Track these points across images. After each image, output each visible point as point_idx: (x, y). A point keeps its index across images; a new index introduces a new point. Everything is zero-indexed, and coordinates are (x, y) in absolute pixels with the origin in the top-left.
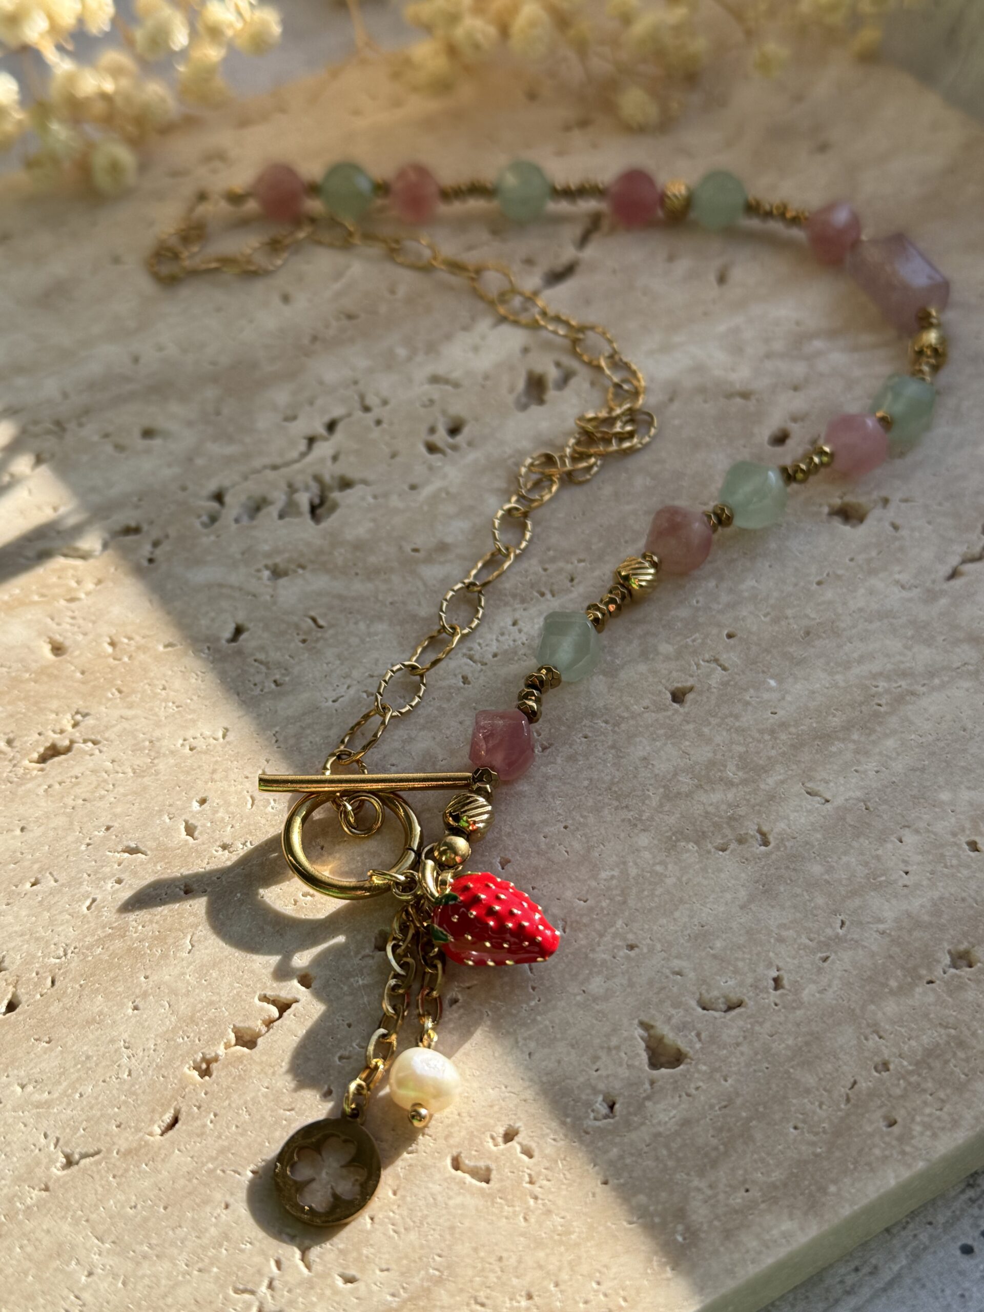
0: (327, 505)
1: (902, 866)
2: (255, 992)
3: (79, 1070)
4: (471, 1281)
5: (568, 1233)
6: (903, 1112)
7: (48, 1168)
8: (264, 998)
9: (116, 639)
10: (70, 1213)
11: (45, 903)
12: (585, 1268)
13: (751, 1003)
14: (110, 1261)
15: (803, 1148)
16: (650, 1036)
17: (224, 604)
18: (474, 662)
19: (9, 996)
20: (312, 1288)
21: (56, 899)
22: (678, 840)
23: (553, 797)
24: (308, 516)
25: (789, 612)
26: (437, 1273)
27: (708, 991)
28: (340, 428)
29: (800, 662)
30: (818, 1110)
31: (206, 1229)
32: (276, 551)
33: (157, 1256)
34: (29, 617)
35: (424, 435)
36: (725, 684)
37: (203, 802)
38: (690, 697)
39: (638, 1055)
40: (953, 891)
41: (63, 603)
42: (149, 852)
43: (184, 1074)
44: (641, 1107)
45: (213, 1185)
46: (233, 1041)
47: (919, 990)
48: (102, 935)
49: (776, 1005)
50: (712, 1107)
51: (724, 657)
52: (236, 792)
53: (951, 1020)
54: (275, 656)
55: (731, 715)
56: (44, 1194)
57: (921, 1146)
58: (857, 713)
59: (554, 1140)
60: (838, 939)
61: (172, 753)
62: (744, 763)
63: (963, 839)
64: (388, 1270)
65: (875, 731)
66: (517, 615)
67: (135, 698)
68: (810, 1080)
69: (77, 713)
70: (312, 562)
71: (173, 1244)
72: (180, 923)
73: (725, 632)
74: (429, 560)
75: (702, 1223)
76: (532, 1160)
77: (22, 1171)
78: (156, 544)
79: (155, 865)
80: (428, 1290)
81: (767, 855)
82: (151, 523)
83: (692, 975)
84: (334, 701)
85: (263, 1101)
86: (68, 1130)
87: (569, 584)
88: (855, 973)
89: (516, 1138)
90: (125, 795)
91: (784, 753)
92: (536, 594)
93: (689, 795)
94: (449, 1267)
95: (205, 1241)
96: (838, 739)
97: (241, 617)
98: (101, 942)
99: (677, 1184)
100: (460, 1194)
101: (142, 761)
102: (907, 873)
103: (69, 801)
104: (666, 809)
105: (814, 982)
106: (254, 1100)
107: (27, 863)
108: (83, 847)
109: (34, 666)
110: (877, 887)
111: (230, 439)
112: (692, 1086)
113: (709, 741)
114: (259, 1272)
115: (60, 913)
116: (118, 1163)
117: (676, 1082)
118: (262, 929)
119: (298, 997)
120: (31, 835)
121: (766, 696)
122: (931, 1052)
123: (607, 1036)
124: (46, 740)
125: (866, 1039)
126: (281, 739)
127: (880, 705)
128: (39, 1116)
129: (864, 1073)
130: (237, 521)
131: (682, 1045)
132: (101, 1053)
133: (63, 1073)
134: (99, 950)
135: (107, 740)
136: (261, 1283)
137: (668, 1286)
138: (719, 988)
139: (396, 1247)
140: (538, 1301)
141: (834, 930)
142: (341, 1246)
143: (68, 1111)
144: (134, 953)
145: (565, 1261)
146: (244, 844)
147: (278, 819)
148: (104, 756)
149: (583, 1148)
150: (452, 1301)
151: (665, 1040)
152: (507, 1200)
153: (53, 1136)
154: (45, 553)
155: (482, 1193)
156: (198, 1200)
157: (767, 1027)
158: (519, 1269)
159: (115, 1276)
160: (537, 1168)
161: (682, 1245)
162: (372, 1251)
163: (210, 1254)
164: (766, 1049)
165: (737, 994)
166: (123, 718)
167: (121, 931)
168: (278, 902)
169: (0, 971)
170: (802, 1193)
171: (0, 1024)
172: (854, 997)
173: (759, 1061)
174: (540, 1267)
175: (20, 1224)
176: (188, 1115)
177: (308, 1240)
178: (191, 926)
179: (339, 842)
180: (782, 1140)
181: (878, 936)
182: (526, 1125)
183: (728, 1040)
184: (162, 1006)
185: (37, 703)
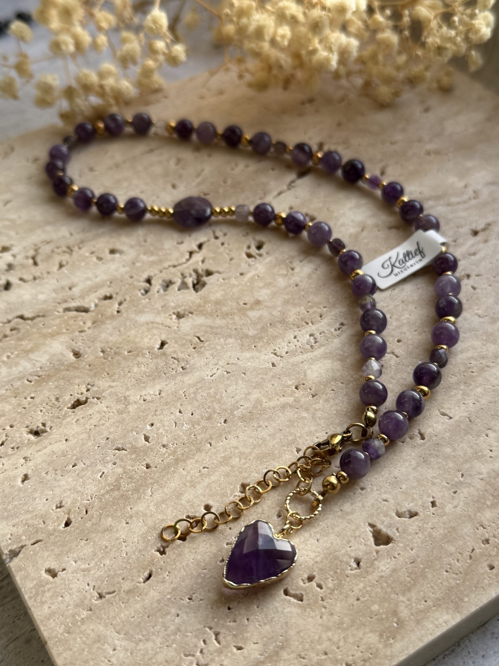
0: (200, 283)
1: (489, 448)
2: (184, 514)
3: (102, 553)
4: (297, 647)
5: (343, 623)
6: (497, 563)
7: (90, 600)
8: (188, 517)
9: (104, 349)
10: (103, 621)
11: (80, 475)
12: (351, 640)
13: (421, 514)
14: (124, 643)
15: (451, 581)
16: (374, 531)
17: (155, 331)
18: (277, 356)
19: (66, 519)
20: (222, 653)
21: (85, 472)
23: (320, 419)
24: (192, 289)
26: (281, 644)
27: (400, 509)
28: (204, 247)
30: (457, 563)
31: (169, 627)
32: (179, 306)
33: (146, 640)
34: (62, 340)
35: (245, 249)
36: (398, 364)
37: (152, 425)
39: (369, 539)
41: (77, 333)
42: (128, 450)
43: (153, 553)
44: (372, 564)
45: (171, 606)
48: (108, 489)
50: (406, 563)
51: (396, 351)
52: (167, 420)
54: (181, 355)
56: (89, 612)
58: (462, 376)
59: (332, 580)
60: (461, 483)
61: (135, 402)
64: (257, 643)
65: (471, 384)
66: (296, 334)
67: (116, 377)
68: (452, 549)
69: (88, 384)
70: (195, 311)
71: (154, 634)
72: (146, 483)
73: (396, 340)
74: (251, 308)
75: (405, 617)
76: (322, 590)
77: (78, 602)
78: (120, 304)
79: (131, 455)
80: (277, 651)
81: (424, 444)
82: (117, 294)
83: (392, 501)
84: (211, 376)
85: (191, 565)
86: (99, 582)
87: (320, 318)
88: (470, 498)
89: (314, 580)
90: (114, 423)
92: (304, 323)
94: (286, 641)
95: (169, 632)
96: (454, 389)
97: (164, 337)
98: (108, 492)
99: (392, 599)
100: (288, 607)
101: (121, 407)
102: (491, 451)
103: (87, 426)
105: (451, 503)
106: (187, 565)
107: (69, 456)
108: (96, 448)
109: (66, 363)
110: (478, 458)
111: (152, 254)
112: (396, 553)
114: (196, 646)
115: (88, 479)
116: (124, 597)
117: (388, 552)
118: (185, 484)
120: (70, 443)
123: (354, 531)
124: (75, 398)
125: (477, 529)
126: (187, 394)
127: (473, 372)
128: (84, 575)
129: (477, 545)
130: (158, 292)
131: (390, 533)
132: (112, 545)
133: (94, 555)
134: (107, 496)
135: (104, 397)
136: (197, 651)
137: (391, 647)
138: (405, 507)
139: (260, 633)
140: (330, 655)
141: (458, 478)
142: (234, 633)
143: (98, 573)
144: (124, 497)
145: (341, 637)
146: (173, 444)
147: (189, 432)
148: (103, 405)
149: (346, 584)
150: (289, 657)
151: (382, 533)
152: (312, 609)
153: (92, 584)
154: (68, 310)
155: (300, 606)
156: (164, 613)
157: (430, 525)
158: (320, 641)
159: (127, 650)
160: (325, 594)
161: (396, 628)
162: (249, 634)
163: (172, 638)
164: (430, 535)
165: (414, 509)
166: (111, 387)
167: (117, 487)
168: (192, 472)
169: (60, 507)
170: (452, 602)
171: (63, 532)
172: (470, 510)
173: (427, 541)
174: (330, 640)
175: (79, 627)
176: (156, 573)
177: (218, 630)
178: (151, 484)
179: (218, 442)
180: (441, 578)
181: (480, 481)
182: (318, 574)
183: (412, 531)
184: (140, 522)
185: (69, 380)
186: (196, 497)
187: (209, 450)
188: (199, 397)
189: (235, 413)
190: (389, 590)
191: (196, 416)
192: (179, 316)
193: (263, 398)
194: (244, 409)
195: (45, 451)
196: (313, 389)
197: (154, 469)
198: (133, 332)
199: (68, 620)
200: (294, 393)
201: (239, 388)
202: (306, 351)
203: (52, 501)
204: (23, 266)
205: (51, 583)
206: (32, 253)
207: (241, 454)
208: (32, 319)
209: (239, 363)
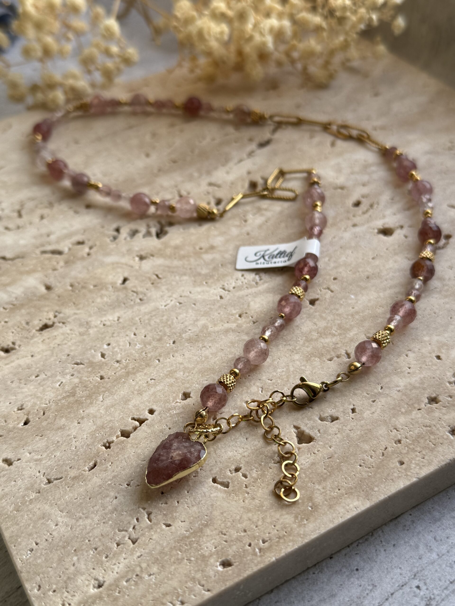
0: (164, 232)
1: (407, 365)
2: (129, 416)
3: (54, 447)
4: (220, 525)
5: (262, 506)
6: (407, 459)
7: (40, 484)
8: (133, 419)
9: (73, 284)
10: (49, 502)
11: (41, 384)
12: (269, 520)
13: (342, 419)
14: (66, 520)
15: (363, 473)
16: (298, 432)
17: (119, 270)
18: (225, 290)
19: (25, 419)
20: (152, 529)
21: (46, 382)
22: (311, 357)
24: (155, 237)
25: (360, 270)
26: (206, 522)
27: (323, 414)
29: (365, 288)
30: (370, 458)
31: (107, 507)
32: (142, 250)
33: (86, 518)
34: (37, 276)
36: (332, 298)
37: (109, 345)
38: (317, 303)
39: (293, 439)
40: (429, 374)
41: (51, 271)
42: (85, 364)
43: (99, 447)
45: (111, 490)
46: (120, 435)
47: (414, 412)
48: (65, 395)
49: (352, 419)
50: (324, 458)
51: (332, 287)
52: (123, 341)
53: (428, 424)
54: (140, 289)
55: (335, 309)
56: (38, 494)
57: (414, 472)
59: (256, 471)
60: (379, 394)
61: (96, 327)
62: (340, 327)
63: (434, 355)
64: (184, 521)
67: (81, 306)
68: (366, 447)
69: (56, 312)
70: (157, 254)
71: (93, 512)
72: (98, 391)
73: (332, 278)
74: (206, 252)
75: (319, 503)
76: (247, 479)
77: (29, 485)
78: (91, 248)
79: (88, 368)
80: (202, 528)
81: (349, 362)
82: (89, 240)
83: (316, 408)
84: (165, 306)
85: (132, 457)
86: (49, 470)
88: (386, 406)
89: (240, 471)
90: (76, 343)
91: (357, 324)
93: (316, 340)
94: (210, 520)
95: (106, 511)
97: (126, 275)
98: (64, 398)
99: (309, 487)
100: (215, 492)
101: (82, 330)
102: (409, 368)
103: (52, 345)
104: (306, 345)
105: (369, 410)
106: (128, 458)
107: (33, 369)
108: (58, 362)
109: (38, 294)
110: (397, 374)
112: (316, 450)
113: (325, 319)
114: (129, 523)
115: (48, 387)
116: (70, 482)
117: (309, 449)
118: (133, 392)
119: (148, 418)
120: (35, 358)
121: (350, 302)
122: (420, 436)
124: (43, 323)
125: (391, 431)
126: (142, 320)
128: (37, 464)
129: (390, 444)
130: (125, 239)
131: (312, 434)
132: (64, 440)
133: (47, 448)
134: (63, 401)
135: (69, 322)
136: (130, 527)
137: (305, 527)
138: (328, 413)
139: (188, 513)
140: (249, 533)
141: (378, 390)
142: (165, 512)
143: (49, 462)
144: (79, 403)
145: (260, 517)
146: (126, 360)
147: (140, 351)
148: (67, 328)
149: (269, 474)
150: (212, 533)
151: (305, 433)
152: (236, 494)
153: (42, 472)
154: (44, 252)
155: (225, 491)
156: (103, 496)
157: (349, 427)
158: (240, 521)
159: (67, 526)
160: (249, 482)
161: (311, 511)
162: (178, 514)
163: (108, 516)
164: (348, 436)
165: (336, 415)
166: (75, 314)
167: (73, 394)
168: (140, 383)
169: (21, 410)
170: (363, 491)
171: (21, 429)
172: (386, 416)
173: (345, 440)
174: (250, 520)
175: (27, 506)
176: (100, 463)
177: (150, 510)
178: (103, 392)
179: (166, 359)
180: (354, 470)
181: (396, 392)
182: (244, 466)
183: (332, 433)
184: (90, 422)
185: (39, 309)
186: (142, 403)
187: (157, 365)
188: (152, 323)
189: (184, 335)
190: (307, 479)
191: (149, 338)
192: (142, 258)
193: (209, 324)
194: (192, 333)
195: (13, 364)
196: (255, 317)
197: (107, 380)
198: (99, 271)
199: (18, 500)
200: (237, 319)
201: (189, 316)
202: (251, 286)
203: (14, 404)
204: (9, 218)
205: (7, 470)
206: (17, 207)
207: (185, 369)
208: (12, 259)
209: (191, 295)
